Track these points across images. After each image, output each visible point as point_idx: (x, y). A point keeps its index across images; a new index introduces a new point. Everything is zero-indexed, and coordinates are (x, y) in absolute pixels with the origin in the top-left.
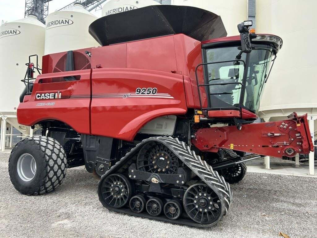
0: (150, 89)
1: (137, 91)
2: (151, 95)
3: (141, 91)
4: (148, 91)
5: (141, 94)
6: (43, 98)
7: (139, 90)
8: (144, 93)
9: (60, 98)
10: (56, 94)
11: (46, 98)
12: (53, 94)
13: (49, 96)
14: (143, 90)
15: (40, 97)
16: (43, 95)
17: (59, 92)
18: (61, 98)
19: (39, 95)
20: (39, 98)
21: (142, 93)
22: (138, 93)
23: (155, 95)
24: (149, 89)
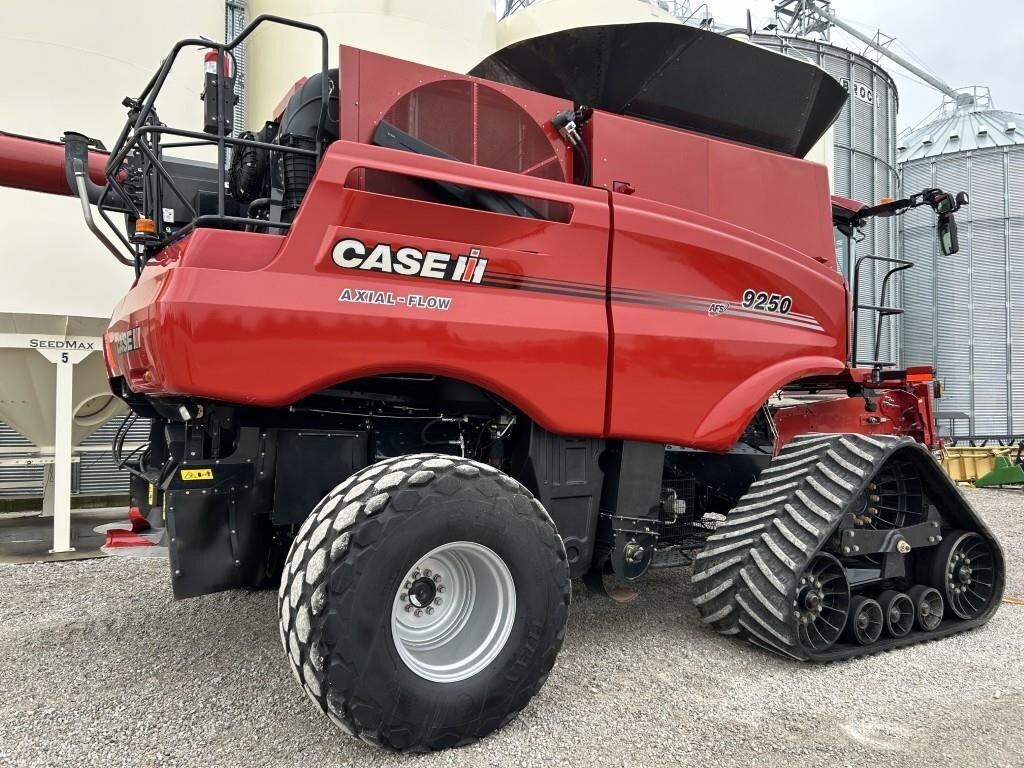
0: (777, 298)
1: (747, 300)
2: (777, 317)
3: (756, 298)
4: (771, 303)
5: (753, 309)
6: (378, 265)
7: (750, 296)
8: (762, 308)
9: (477, 279)
10: (462, 260)
11: (399, 268)
12: (447, 258)
13: (422, 262)
14: (759, 298)
15: (359, 256)
16: (383, 251)
17: (474, 253)
18: (483, 283)
19: (360, 249)
20: (355, 262)
21: (757, 307)
22: (748, 303)
23: (785, 315)
24: (774, 297)
